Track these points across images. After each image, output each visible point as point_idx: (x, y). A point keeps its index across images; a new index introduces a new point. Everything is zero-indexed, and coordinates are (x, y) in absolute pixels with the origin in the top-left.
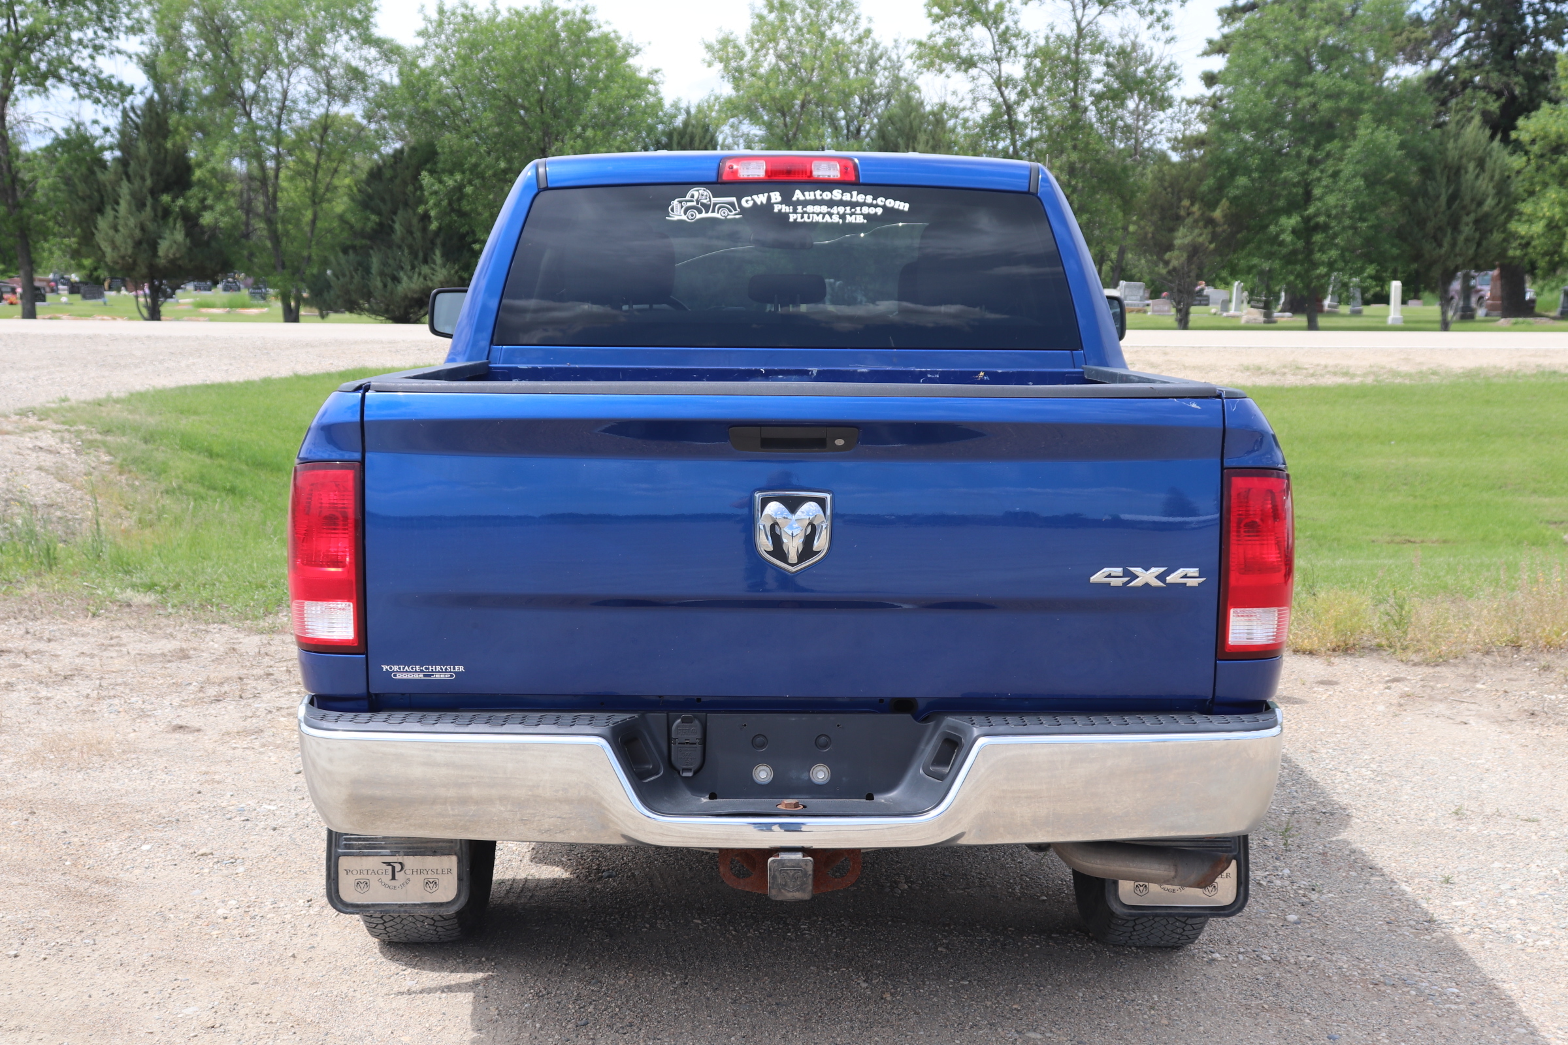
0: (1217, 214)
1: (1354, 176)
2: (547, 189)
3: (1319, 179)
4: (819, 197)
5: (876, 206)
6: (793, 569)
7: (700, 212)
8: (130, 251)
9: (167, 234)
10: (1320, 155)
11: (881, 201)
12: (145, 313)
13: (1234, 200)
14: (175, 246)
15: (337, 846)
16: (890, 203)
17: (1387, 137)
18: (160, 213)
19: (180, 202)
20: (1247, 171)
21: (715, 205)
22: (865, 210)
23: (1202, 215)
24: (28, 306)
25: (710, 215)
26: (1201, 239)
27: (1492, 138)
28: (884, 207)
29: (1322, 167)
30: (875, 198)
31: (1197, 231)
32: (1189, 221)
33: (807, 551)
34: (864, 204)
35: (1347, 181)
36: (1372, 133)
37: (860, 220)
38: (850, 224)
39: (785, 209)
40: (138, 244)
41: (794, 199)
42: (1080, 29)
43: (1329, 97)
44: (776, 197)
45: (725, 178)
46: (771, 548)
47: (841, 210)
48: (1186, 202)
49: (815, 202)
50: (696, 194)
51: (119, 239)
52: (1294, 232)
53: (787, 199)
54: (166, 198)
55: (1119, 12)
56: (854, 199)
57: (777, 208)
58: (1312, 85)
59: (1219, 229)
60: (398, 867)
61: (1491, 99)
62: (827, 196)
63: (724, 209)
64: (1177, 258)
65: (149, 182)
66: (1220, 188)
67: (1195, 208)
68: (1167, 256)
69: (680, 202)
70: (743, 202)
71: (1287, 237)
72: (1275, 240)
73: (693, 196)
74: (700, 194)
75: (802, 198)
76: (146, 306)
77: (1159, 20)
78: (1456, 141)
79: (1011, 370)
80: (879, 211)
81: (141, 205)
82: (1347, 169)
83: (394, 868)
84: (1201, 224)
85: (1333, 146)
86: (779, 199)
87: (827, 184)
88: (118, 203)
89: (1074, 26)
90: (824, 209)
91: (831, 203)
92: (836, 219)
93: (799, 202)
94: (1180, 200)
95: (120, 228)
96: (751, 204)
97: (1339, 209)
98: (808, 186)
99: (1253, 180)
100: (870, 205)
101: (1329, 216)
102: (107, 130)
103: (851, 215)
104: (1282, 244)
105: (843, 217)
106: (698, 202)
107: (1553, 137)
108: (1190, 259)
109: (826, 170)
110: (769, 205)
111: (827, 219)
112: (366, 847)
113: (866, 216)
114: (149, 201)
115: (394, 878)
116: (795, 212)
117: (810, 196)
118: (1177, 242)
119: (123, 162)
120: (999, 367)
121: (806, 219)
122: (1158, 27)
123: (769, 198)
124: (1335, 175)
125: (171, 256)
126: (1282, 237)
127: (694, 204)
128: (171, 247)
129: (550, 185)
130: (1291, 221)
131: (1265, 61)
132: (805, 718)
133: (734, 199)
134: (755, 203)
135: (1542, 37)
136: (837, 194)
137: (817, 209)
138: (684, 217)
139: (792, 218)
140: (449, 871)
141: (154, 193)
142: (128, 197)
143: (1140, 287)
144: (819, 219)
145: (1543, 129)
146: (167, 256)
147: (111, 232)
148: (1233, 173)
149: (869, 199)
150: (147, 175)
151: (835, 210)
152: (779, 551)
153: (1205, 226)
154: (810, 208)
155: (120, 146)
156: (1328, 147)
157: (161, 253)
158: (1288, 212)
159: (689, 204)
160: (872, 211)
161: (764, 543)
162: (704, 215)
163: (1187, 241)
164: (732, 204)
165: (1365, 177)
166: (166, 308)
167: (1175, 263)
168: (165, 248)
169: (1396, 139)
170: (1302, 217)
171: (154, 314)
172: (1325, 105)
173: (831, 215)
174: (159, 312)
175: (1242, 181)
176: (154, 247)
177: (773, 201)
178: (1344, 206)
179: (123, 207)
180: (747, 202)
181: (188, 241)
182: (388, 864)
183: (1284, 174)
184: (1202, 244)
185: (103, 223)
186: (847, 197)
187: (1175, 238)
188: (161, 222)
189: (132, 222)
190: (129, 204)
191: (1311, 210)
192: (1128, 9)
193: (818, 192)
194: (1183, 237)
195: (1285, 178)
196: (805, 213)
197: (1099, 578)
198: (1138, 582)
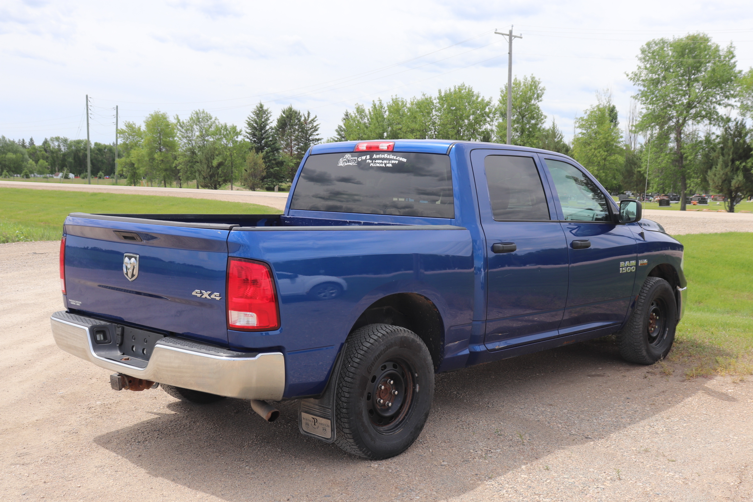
2: (311, 155)
4: (380, 157)
5: (396, 160)
6: (130, 280)
8: (720, 184)
9: (735, 177)
11: (398, 158)
12: (728, 209)
14: (738, 182)
16: (401, 159)
18: (735, 169)
19: (744, 164)
21: (351, 160)
22: (393, 162)
24: (683, 205)
25: (349, 164)
28: (399, 160)
33: (133, 275)
34: (392, 159)
37: (390, 165)
38: (387, 167)
39: (370, 161)
40: (724, 181)
41: (373, 157)
44: (368, 157)
45: (356, 150)
46: (126, 273)
47: (386, 162)
49: (379, 159)
51: (716, 179)
53: (371, 159)
54: (737, 163)
56: (390, 158)
62: (383, 156)
63: (353, 162)
65: (731, 157)
69: (342, 159)
70: (359, 158)
73: (346, 157)
74: (348, 156)
75: (375, 157)
76: (728, 206)
80: (397, 162)
81: (727, 166)
87: (384, 152)
88: (717, 165)
90: (381, 161)
91: (383, 159)
92: (383, 165)
93: (374, 159)
95: (717, 175)
98: (378, 153)
102: (718, 136)
103: (388, 163)
105: (386, 164)
109: (384, 147)
110: (366, 160)
111: (381, 165)
113: (392, 164)
114: (730, 164)
116: (372, 163)
117: (378, 156)
119: (722, 149)
121: (375, 165)
123: (366, 157)
125: (737, 186)
127: (346, 160)
128: (737, 182)
129: (312, 154)
133: (356, 158)
134: (362, 159)
136: (386, 156)
137: (379, 161)
138: (342, 165)
139: (371, 164)
141: (733, 161)
142: (721, 163)
144: (378, 165)
146: (735, 186)
147: (713, 176)
149: (395, 157)
150: (731, 153)
151: (384, 162)
154: (377, 161)
155: (723, 143)
157: (732, 185)
159: (344, 160)
160: (395, 162)
161: (125, 271)
162: (347, 164)
164: (355, 160)
166: (737, 207)
168: (734, 183)
171: (731, 210)
174: (733, 209)
176: (730, 182)
179: (719, 167)
181: (744, 180)
185: (709, 173)
186: (388, 157)
188: (735, 172)
189: (722, 173)
190: (722, 165)
193: (380, 155)
196: (375, 163)
197: (194, 293)
198: (203, 297)
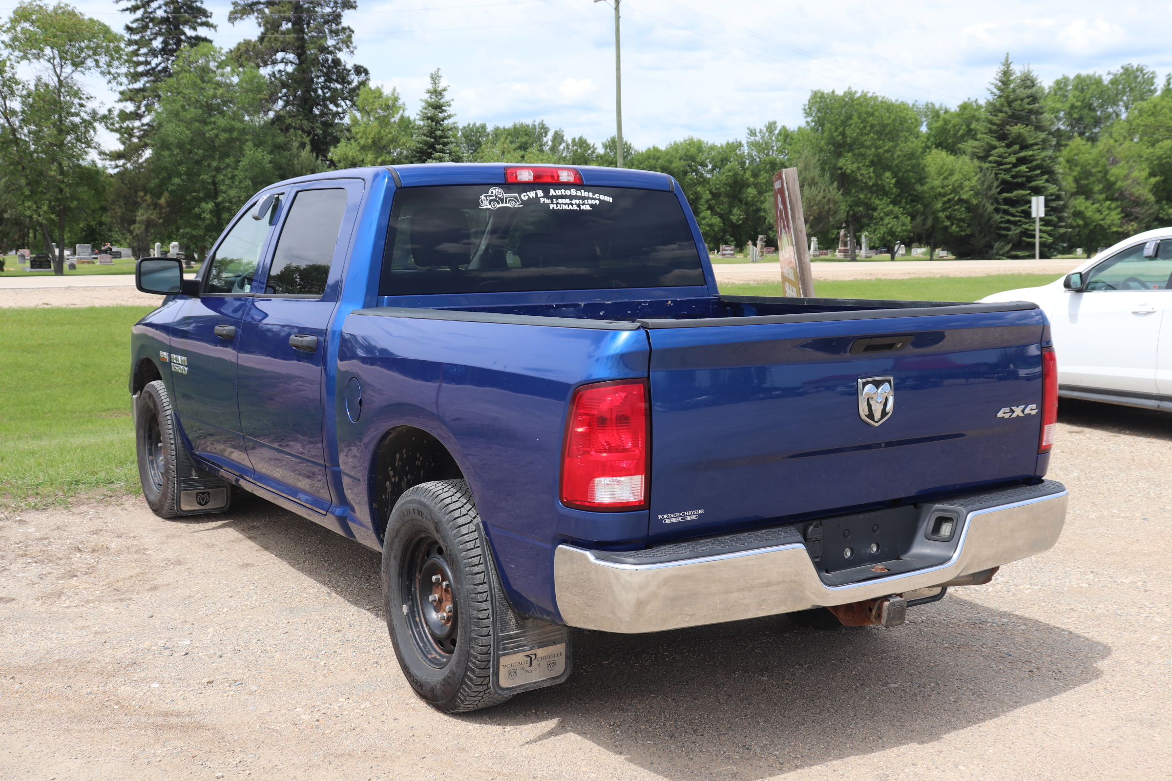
0: (162, 201)
1: (245, 179)
3: (223, 181)
4: (564, 194)
5: (595, 199)
6: (877, 425)
7: (499, 204)
10: (223, 165)
11: (597, 196)
13: (172, 193)
15: (499, 650)
16: (602, 197)
17: (263, 156)
20: (179, 175)
21: (506, 198)
22: (590, 202)
23: (152, 202)
25: (504, 205)
26: (153, 217)
27: (317, 158)
28: (599, 199)
29: (224, 172)
30: (594, 195)
31: (150, 212)
32: (144, 205)
33: (884, 413)
34: (588, 198)
35: (240, 182)
36: (254, 153)
37: (588, 208)
38: (583, 210)
39: (547, 201)
41: (551, 194)
42: (60, 81)
43: (224, 131)
44: (540, 193)
45: (510, 181)
46: (867, 413)
47: (577, 201)
48: (141, 194)
49: (562, 197)
50: (494, 191)
52: (211, 212)
53: (547, 195)
55: (87, 72)
56: (583, 195)
57: (542, 200)
58: (214, 123)
59: (163, 210)
60: (533, 657)
61: (304, 136)
62: (568, 193)
63: (512, 201)
64: (139, 228)
66: (163, 183)
67: (148, 197)
68: (132, 227)
69: (486, 196)
70: (522, 196)
71: (207, 216)
72: (199, 217)
73: (492, 193)
74: (495, 191)
75: (555, 194)
77: (115, 78)
78: (298, 159)
79: (684, 299)
80: (597, 202)
82: (240, 175)
83: (531, 658)
84: (152, 207)
85: (230, 160)
86: (542, 195)
87: (567, 185)
89: (56, 79)
90: (568, 201)
91: (571, 197)
92: (575, 207)
93: (553, 197)
94: (136, 192)
96: (527, 198)
97: (237, 199)
98: (557, 187)
99: (183, 180)
100: (592, 199)
101: (231, 203)
103: (583, 204)
104: (204, 219)
105: (579, 206)
106: (496, 196)
107: (350, 158)
108: (147, 229)
109: (565, 177)
110: (537, 198)
111: (570, 207)
112: (515, 647)
113: (591, 206)
115: (531, 665)
116: (552, 203)
117: (559, 193)
118: (138, 218)
120: (678, 298)
121: (559, 207)
122: (114, 83)
123: (536, 194)
124: (233, 178)
126: (203, 215)
127: (494, 198)
129: (403, 185)
130: (210, 205)
131: (183, 107)
132: (867, 515)
133: (516, 195)
134: (529, 197)
135: (328, 102)
136: (573, 192)
137: (564, 201)
138: (489, 207)
139: (551, 206)
140: (561, 654)
143: (88, 247)
144: (566, 207)
145: (345, 154)
148: (170, 177)
149: (591, 195)
151: (574, 202)
152: (871, 415)
153: (155, 209)
154: (560, 201)
156: (227, 161)
158: (205, 199)
159: (491, 198)
160: (594, 202)
161: (863, 410)
162: (501, 205)
163: (144, 218)
164: (516, 198)
165: (251, 179)
167: (137, 232)
169: (268, 157)
170: (215, 203)
172: (224, 136)
173: (572, 205)
175: (176, 180)
177: (539, 196)
178: (239, 197)
180: (524, 197)
182: (528, 656)
183: (202, 177)
184: (153, 220)
186: (579, 193)
187: (136, 216)
191: (220, 199)
192: (93, 70)
193: (563, 191)
194: (141, 215)
195: (202, 179)
196: (557, 203)
197: (1000, 415)
198: (1014, 415)
